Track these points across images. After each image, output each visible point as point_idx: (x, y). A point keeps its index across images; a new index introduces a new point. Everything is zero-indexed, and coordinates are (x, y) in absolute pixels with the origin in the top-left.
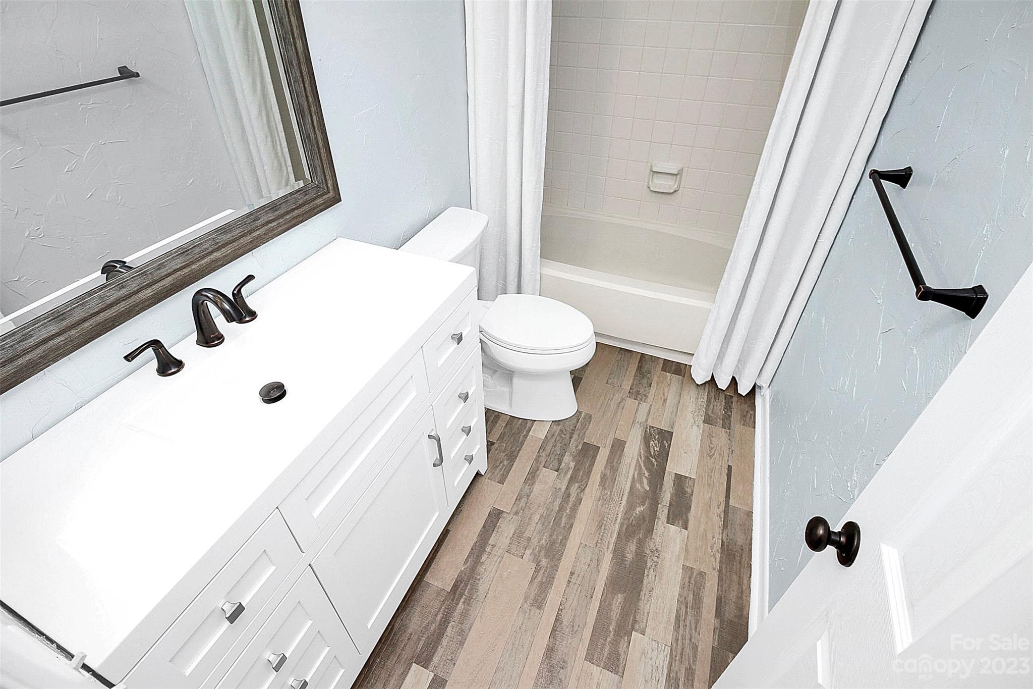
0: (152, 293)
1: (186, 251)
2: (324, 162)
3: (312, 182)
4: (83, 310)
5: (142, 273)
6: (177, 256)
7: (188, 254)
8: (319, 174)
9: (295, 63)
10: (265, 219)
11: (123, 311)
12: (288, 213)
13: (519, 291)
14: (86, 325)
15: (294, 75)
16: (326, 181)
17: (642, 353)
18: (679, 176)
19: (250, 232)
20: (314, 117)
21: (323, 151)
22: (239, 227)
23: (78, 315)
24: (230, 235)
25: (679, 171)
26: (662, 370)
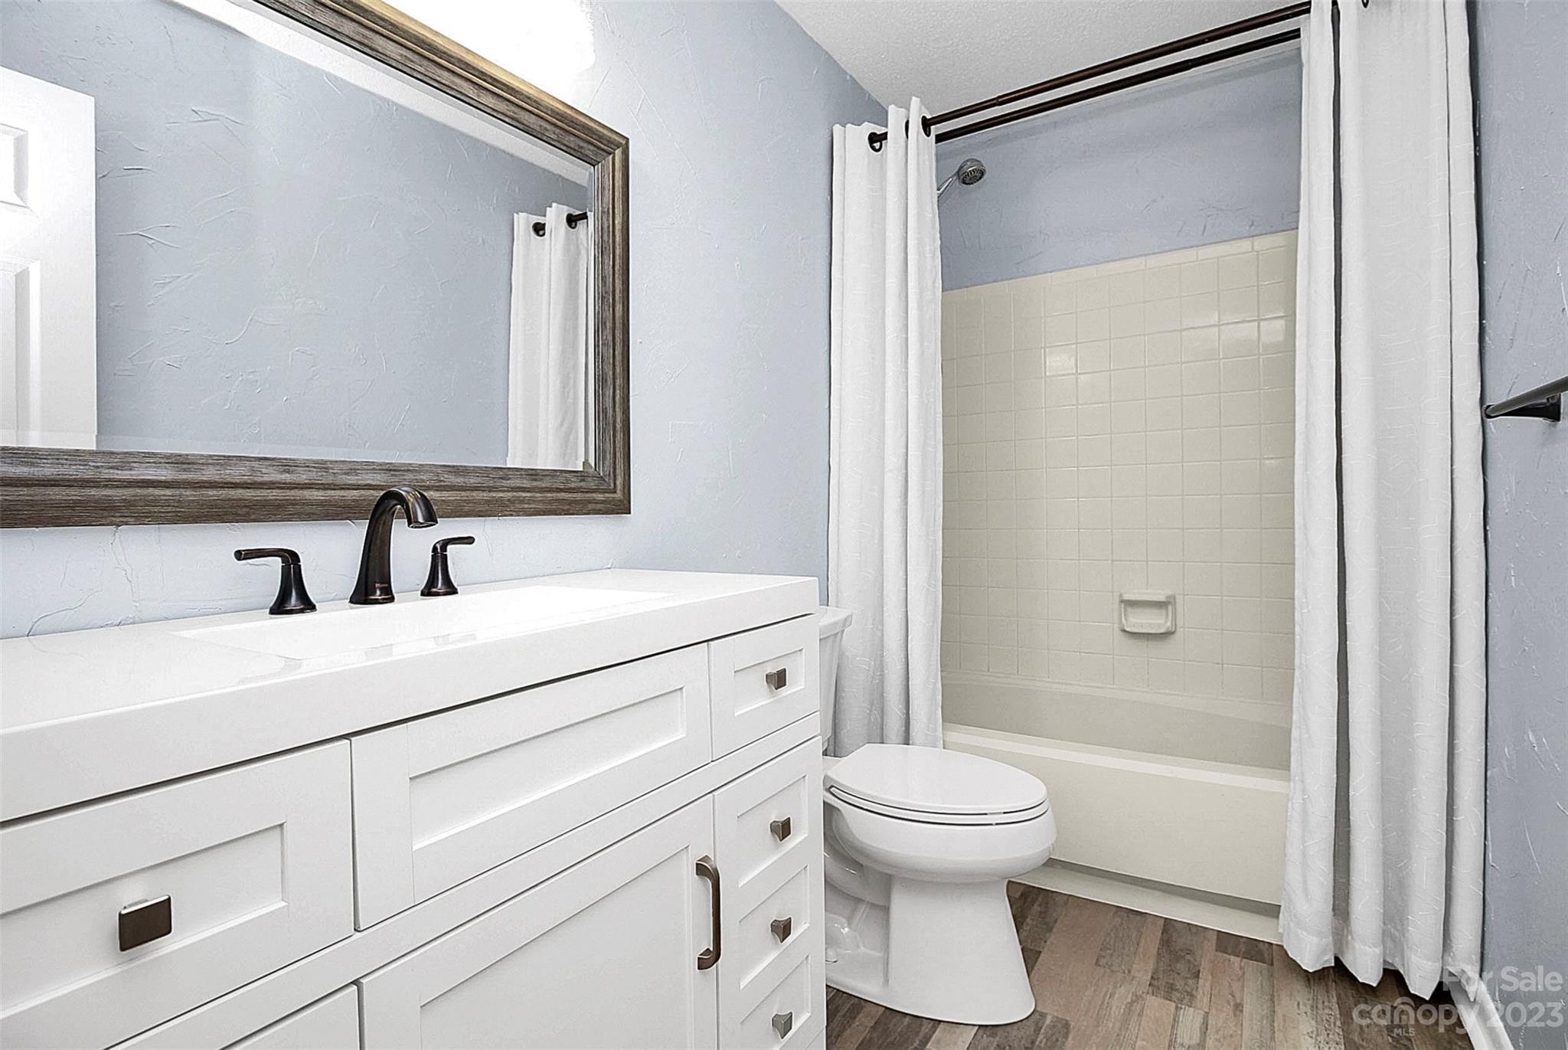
0: (323, 498)
1: (394, 470)
2: (617, 449)
3: (596, 470)
4: (219, 472)
5: (324, 468)
6: (380, 470)
7: (395, 475)
8: (607, 463)
9: (609, 325)
10: (518, 483)
11: (271, 500)
12: (550, 490)
13: (907, 741)
14: (211, 492)
15: (605, 337)
16: (615, 476)
17: (1166, 918)
18: (1170, 608)
19: (490, 489)
20: (618, 392)
21: (619, 436)
22: (478, 476)
23: (210, 474)
24: (462, 480)
25: (1167, 597)
26: (1216, 951)
